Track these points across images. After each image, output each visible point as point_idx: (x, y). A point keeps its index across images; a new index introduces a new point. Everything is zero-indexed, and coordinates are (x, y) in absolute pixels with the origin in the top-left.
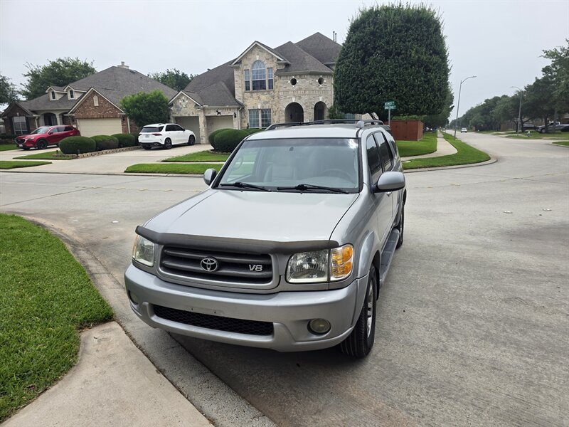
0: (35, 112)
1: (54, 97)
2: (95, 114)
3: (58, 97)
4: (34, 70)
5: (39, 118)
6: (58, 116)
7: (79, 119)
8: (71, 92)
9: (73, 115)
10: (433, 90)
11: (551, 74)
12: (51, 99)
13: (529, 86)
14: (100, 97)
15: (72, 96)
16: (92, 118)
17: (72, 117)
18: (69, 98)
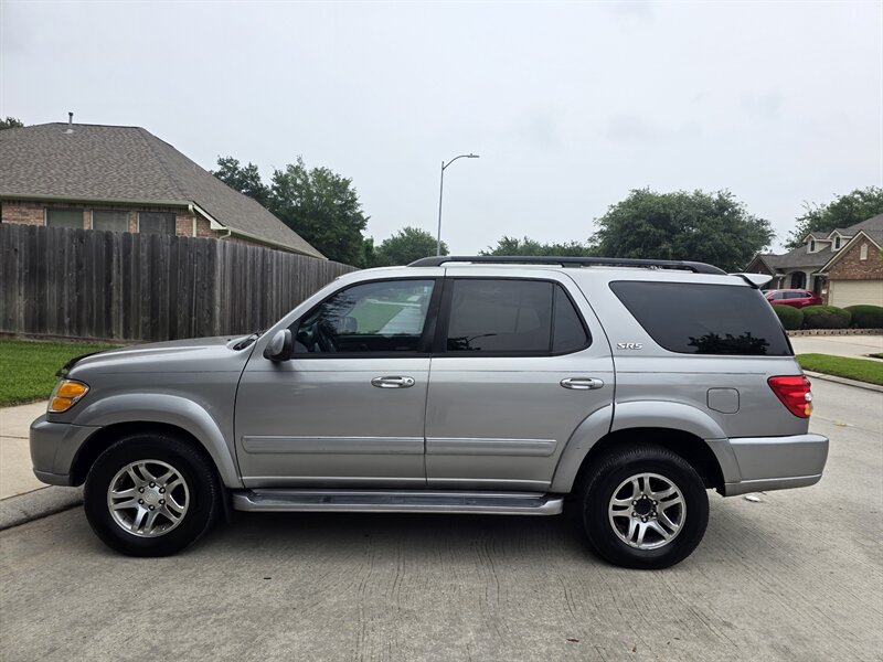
0: (781, 271)
1: (812, 249)
2: (858, 273)
3: (818, 248)
4: (814, 210)
5: (784, 278)
6: (808, 277)
7: (835, 281)
8: (838, 239)
9: (827, 274)
12: (809, 251)
14: (871, 246)
15: (837, 247)
16: (853, 280)
17: (824, 278)
18: (834, 249)
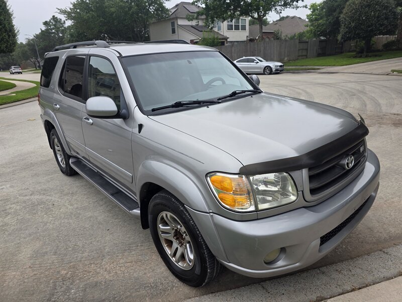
10: (6, 31)
11: (50, 27)
13: (37, 35)
